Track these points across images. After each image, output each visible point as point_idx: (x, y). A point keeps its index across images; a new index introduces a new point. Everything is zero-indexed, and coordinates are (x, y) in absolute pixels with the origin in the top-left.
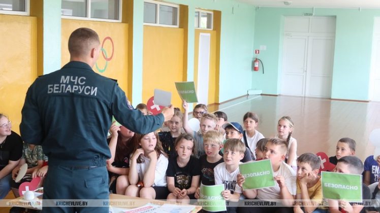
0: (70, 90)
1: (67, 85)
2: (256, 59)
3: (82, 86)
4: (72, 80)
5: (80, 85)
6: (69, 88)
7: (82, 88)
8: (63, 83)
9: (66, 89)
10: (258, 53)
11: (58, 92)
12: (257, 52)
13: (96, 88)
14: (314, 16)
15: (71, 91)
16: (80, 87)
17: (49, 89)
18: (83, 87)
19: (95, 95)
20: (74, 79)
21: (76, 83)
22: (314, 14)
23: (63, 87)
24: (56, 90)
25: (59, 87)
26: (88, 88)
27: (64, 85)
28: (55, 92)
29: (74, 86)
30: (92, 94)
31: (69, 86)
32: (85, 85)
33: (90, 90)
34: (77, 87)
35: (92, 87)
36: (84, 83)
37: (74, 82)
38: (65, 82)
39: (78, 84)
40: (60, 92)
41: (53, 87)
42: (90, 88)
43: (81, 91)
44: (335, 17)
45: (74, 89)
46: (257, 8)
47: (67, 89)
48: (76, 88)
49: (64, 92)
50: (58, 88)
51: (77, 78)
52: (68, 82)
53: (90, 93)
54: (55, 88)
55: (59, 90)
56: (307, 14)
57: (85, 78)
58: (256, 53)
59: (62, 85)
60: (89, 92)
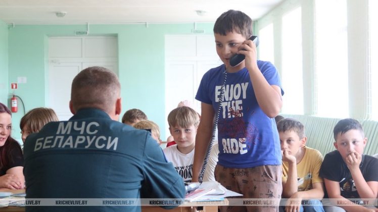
0: (71, 144)
1: (66, 136)
2: (14, 96)
3: (91, 137)
4: (76, 128)
5: (88, 135)
6: (69, 142)
7: (91, 140)
8: (60, 134)
9: (64, 142)
10: (16, 88)
11: (49, 147)
12: (14, 86)
13: (116, 140)
14: (89, 35)
15: (72, 147)
16: (88, 138)
17: (37, 144)
18: (94, 137)
19: (115, 149)
20: (79, 126)
21: (82, 133)
22: (88, 32)
23: (59, 140)
24: (47, 144)
25: (53, 140)
26: (101, 140)
27: (62, 138)
28: (45, 147)
29: (79, 137)
30: (108, 147)
31: (70, 138)
32: (97, 135)
33: (106, 142)
34: (84, 138)
35: (110, 138)
36: (96, 131)
37: (80, 131)
38: (63, 132)
39: (85, 134)
40: (53, 146)
41: (43, 142)
42: (105, 138)
43: (90, 143)
44: (115, 36)
45: (77, 142)
46: (11, 26)
47: (66, 143)
48: (81, 140)
49: (59, 146)
50: (50, 141)
51: (84, 123)
52: (69, 133)
53: (106, 146)
54: (46, 142)
55: (51, 144)
56: (79, 33)
57: (97, 124)
58: (12, 88)
59: (57, 138)
60: (103, 145)
